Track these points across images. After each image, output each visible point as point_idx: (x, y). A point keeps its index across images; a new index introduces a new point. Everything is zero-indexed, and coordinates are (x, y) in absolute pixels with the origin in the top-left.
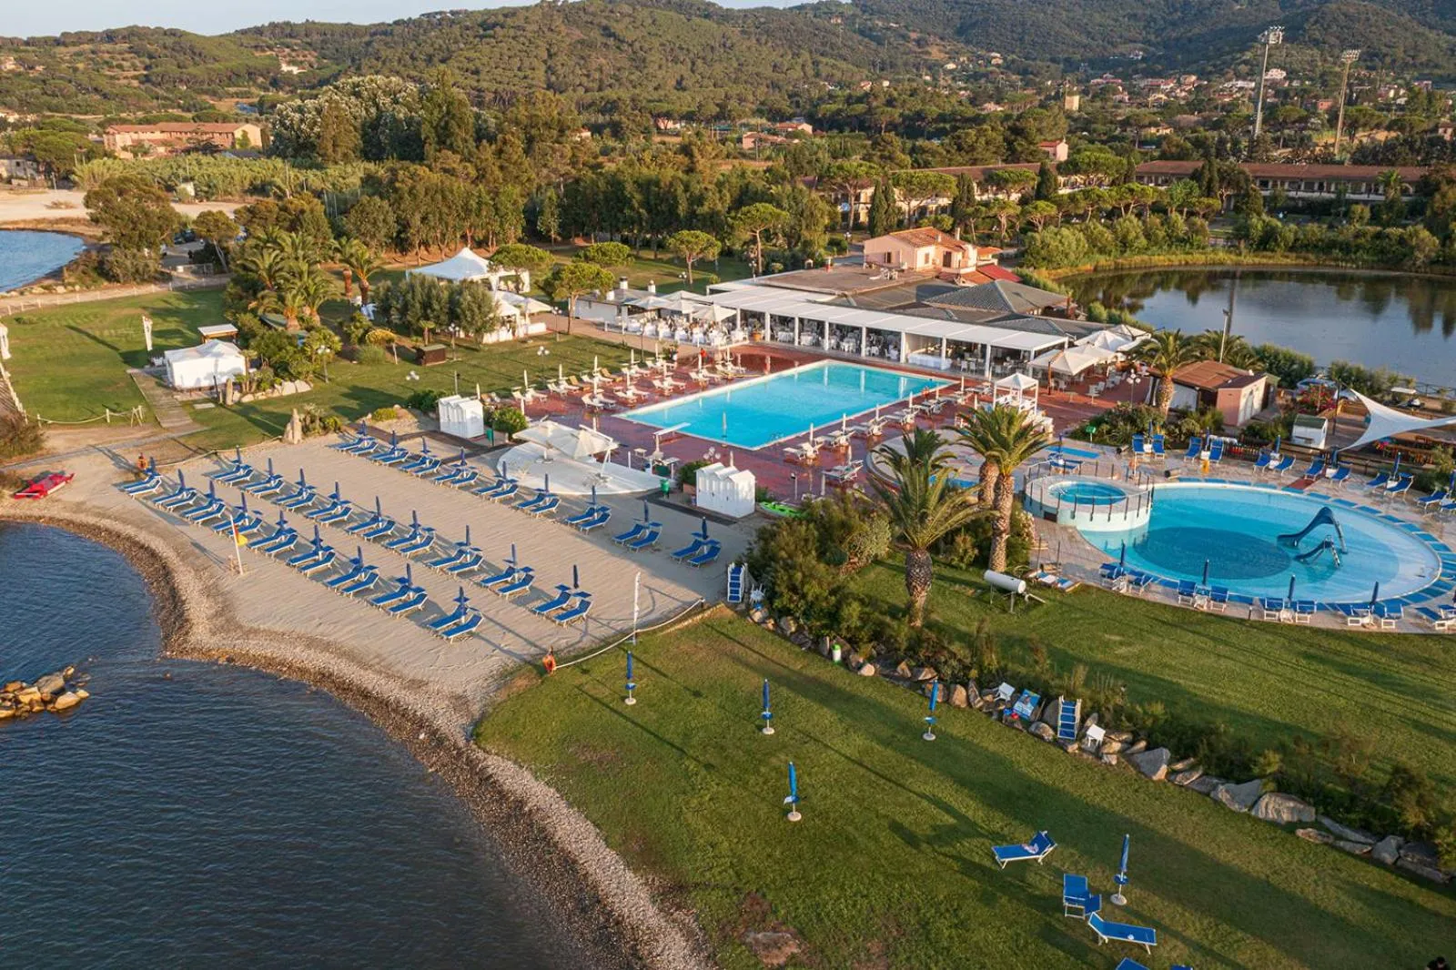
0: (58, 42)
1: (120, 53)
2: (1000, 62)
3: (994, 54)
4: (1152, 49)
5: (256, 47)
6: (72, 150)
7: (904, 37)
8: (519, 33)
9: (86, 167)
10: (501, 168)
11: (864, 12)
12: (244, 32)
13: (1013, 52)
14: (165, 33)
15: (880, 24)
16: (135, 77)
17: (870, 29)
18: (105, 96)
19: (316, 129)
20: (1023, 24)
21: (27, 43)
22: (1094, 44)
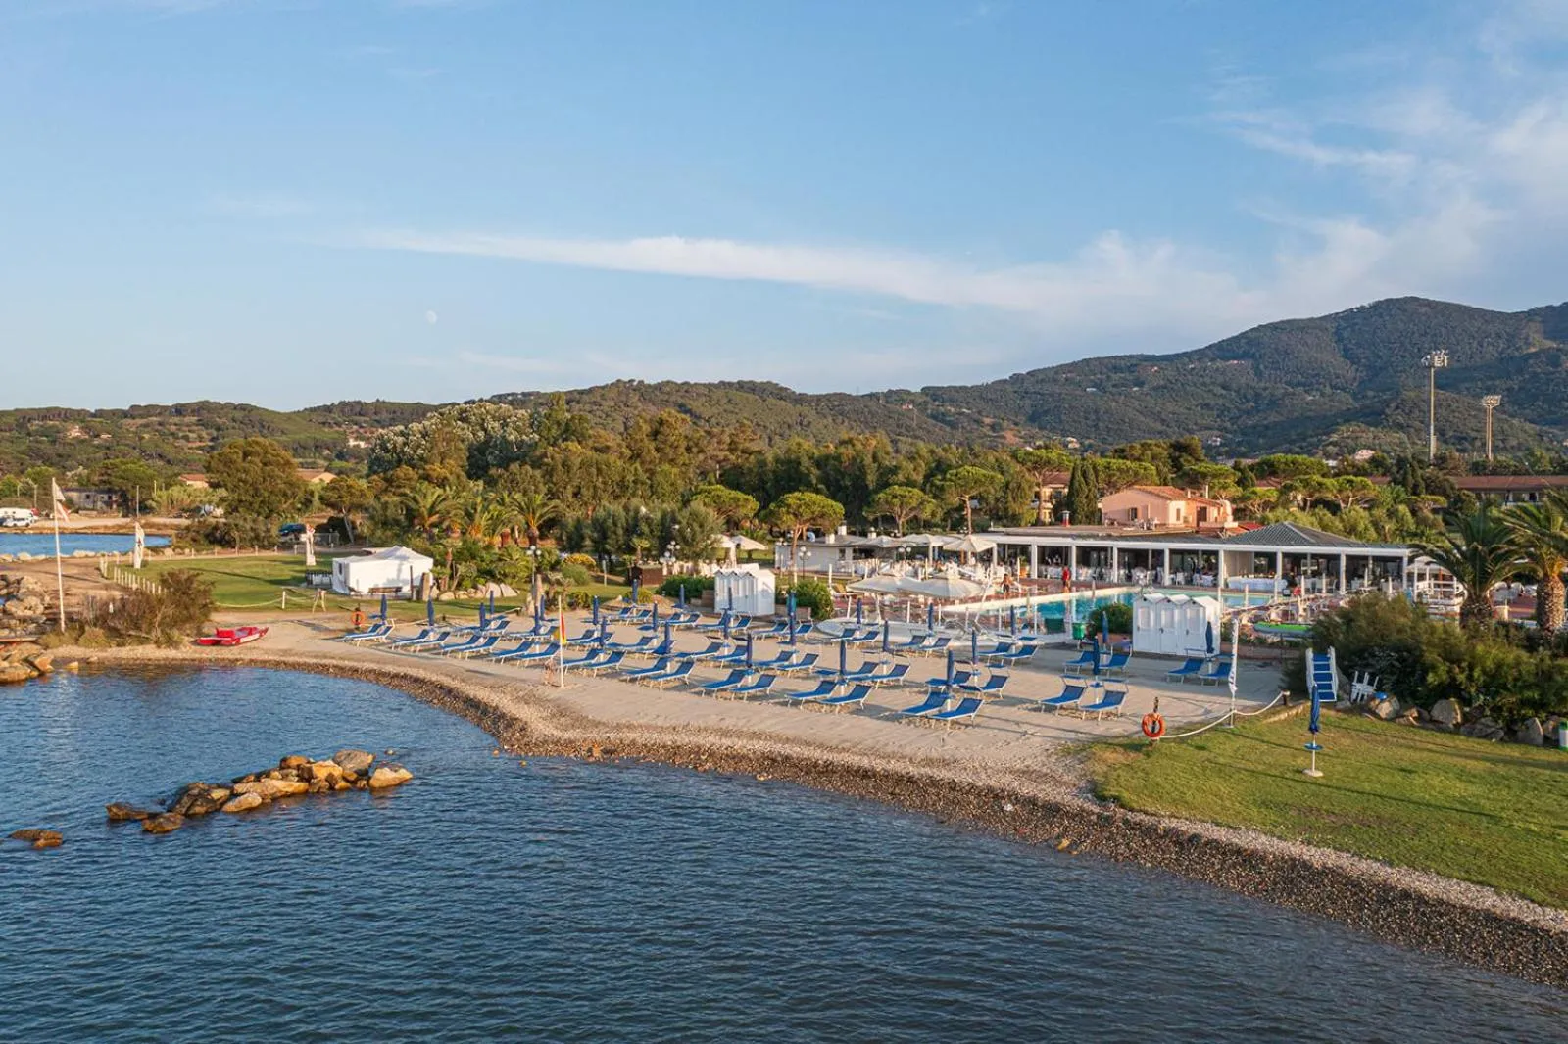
0: (125, 414)
1: (188, 426)
2: (1077, 445)
3: (1069, 439)
4: (1230, 436)
5: (324, 424)
6: (151, 478)
7: (977, 421)
8: (595, 408)
9: (164, 493)
10: (657, 450)
11: (935, 400)
12: (313, 410)
13: (1088, 438)
14: (236, 408)
15: (952, 410)
16: (200, 448)
17: (943, 414)
18: (168, 462)
19: (420, 452)
20: (1096, 412)
21: (94, 416)
22: (1169, 431)
